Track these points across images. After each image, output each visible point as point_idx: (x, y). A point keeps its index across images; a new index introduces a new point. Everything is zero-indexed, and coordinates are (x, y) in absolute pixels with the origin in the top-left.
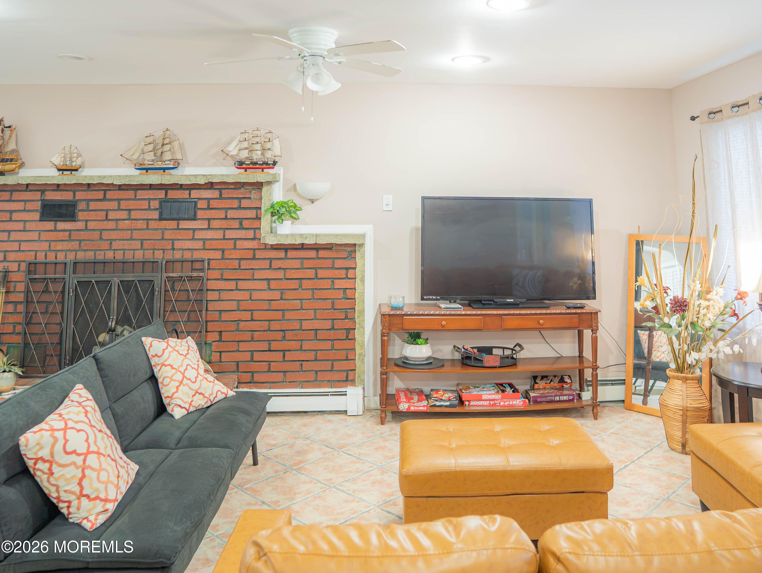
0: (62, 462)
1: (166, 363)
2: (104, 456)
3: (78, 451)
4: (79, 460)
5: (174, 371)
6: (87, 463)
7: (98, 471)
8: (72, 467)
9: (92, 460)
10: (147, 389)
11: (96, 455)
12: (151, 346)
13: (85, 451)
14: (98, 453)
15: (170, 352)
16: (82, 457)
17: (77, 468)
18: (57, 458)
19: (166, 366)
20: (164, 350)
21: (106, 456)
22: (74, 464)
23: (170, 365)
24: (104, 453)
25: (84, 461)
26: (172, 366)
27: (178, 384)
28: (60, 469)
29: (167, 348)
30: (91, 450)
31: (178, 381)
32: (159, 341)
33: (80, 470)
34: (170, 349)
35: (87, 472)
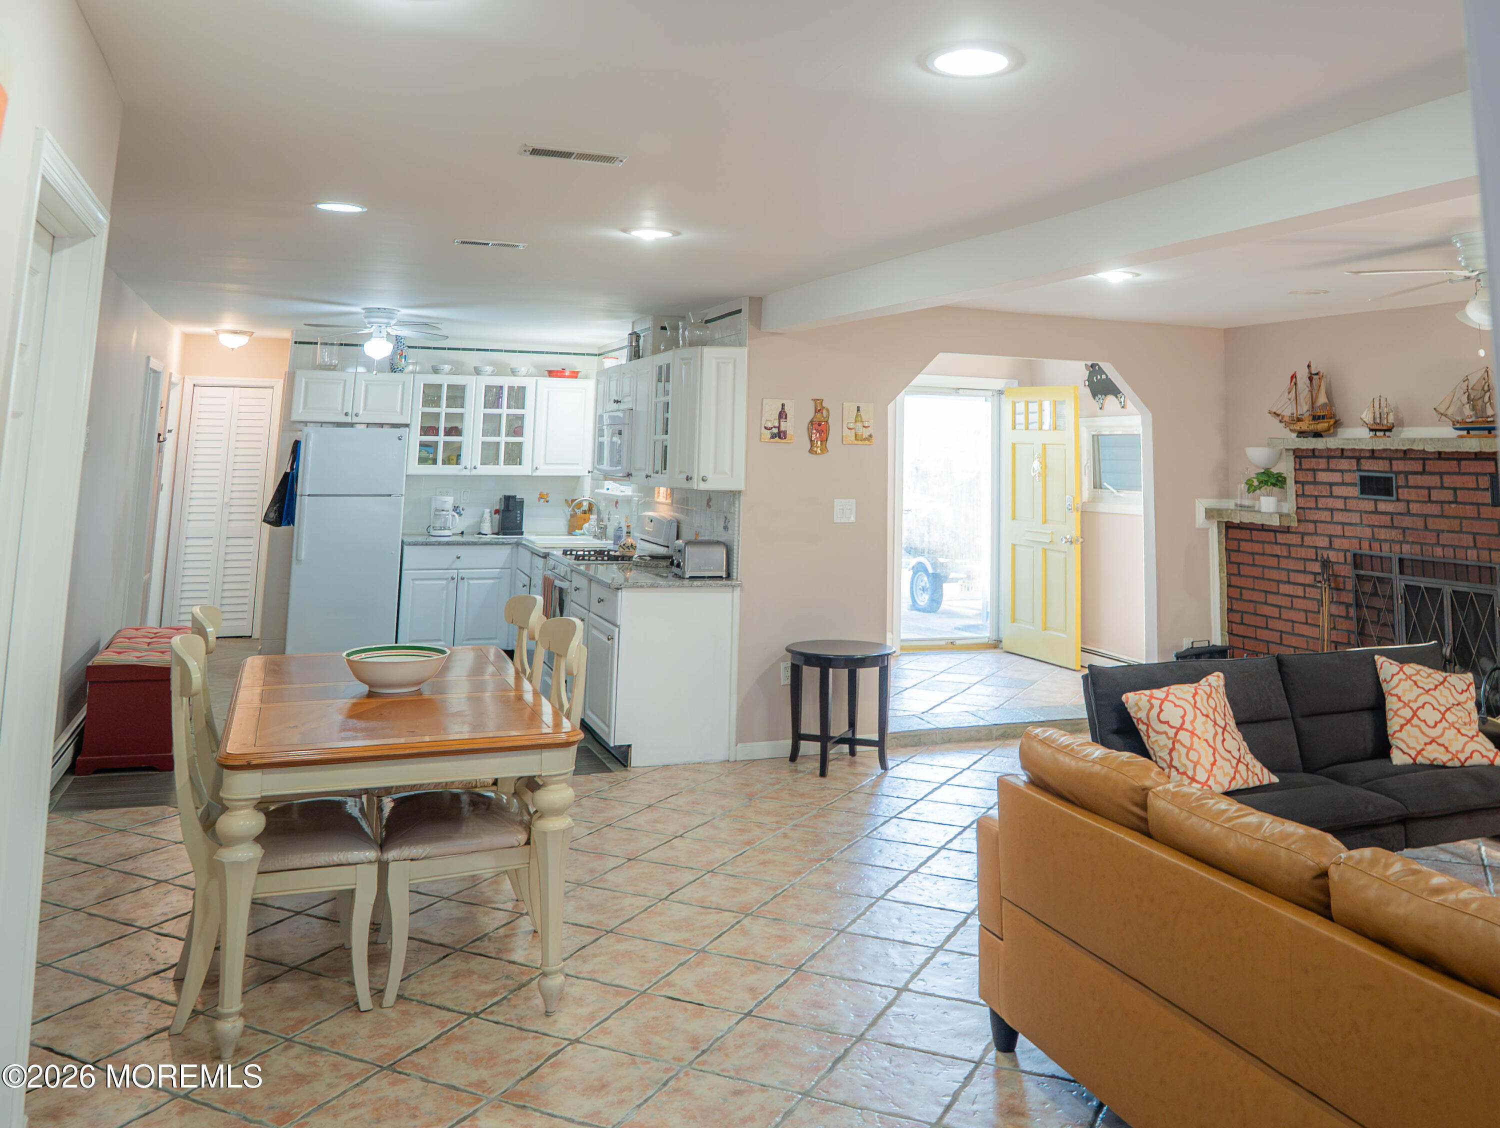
0: (1157, 729)
1: (1393, 692)
2: (1199, 738)
3: (1171, 723)
4: (1171, 732)
5: (1401, 704)
6: (1178, 738)
7: (1190, 749)
8: (1164, 736)
9: (1183, 736)
10: (1366, 721)
11: (1189, 734)
12: (1381, 668)
13: (1178, 727)
14: (1192, 733)
15: (1400, 680)
16: (1175, 730)
17: (1169, 738)
18: (1152, 723)
19: (1392, 695)
20: (1393, 676)
21: (1202, 739)
22: (1166, 733)
23: (1397, 695)
24: (1200, 736)
25: (1176, 734)
26: (1399, 699)
27: (1403, 722)
28: (1155, 734)
29: (1398, 673)
30: (1185, 727)
31: (1405, 718)
32: (1391, 664)
33: (1171, 741)
34: (1401, 676)
35: (1177, 746)
